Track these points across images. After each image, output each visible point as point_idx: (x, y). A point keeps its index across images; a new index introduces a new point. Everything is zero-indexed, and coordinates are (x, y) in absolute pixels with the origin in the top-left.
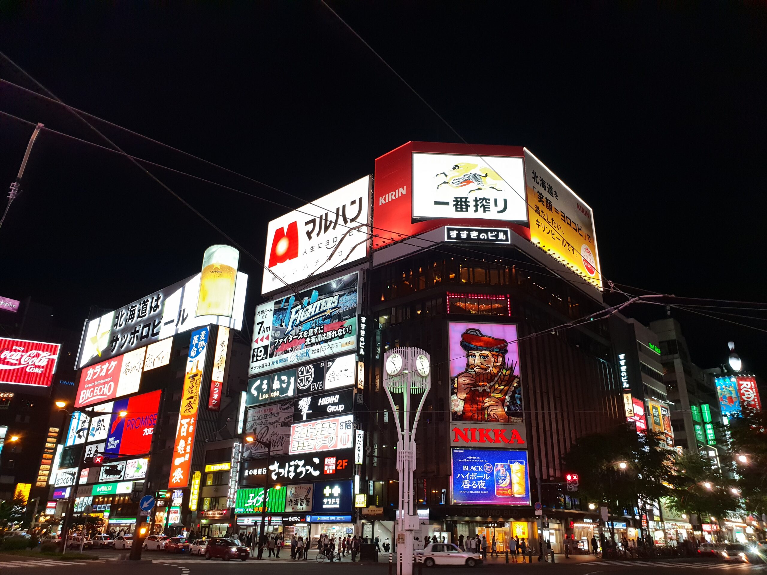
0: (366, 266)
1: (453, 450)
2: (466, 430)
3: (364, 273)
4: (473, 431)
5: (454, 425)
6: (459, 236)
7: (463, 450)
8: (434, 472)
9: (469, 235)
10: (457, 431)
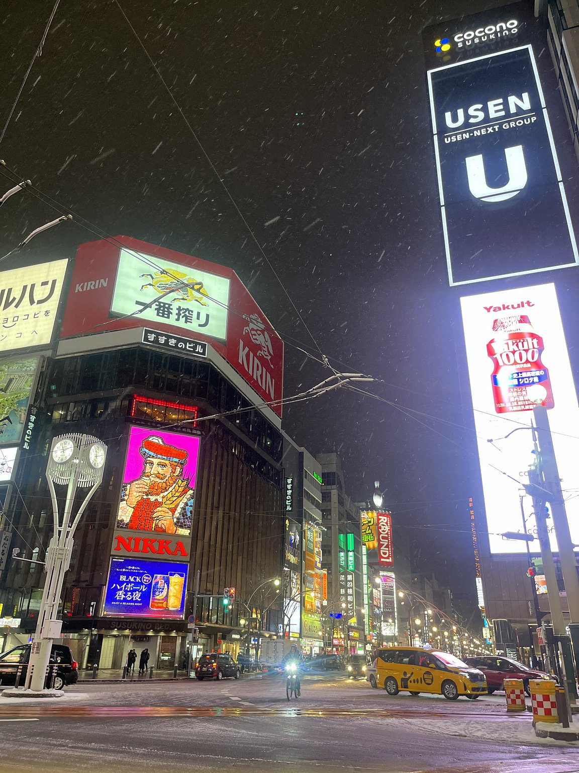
0: (49, 353)
1: (112, 559)
2: (130, 539)
3: (44, 361)
4: (137, 540)
5: (117, 533)
6: (156, 341)
7: (123, 559)
8: (87, 581)
9: (167, 342)
10: (120, 539)
